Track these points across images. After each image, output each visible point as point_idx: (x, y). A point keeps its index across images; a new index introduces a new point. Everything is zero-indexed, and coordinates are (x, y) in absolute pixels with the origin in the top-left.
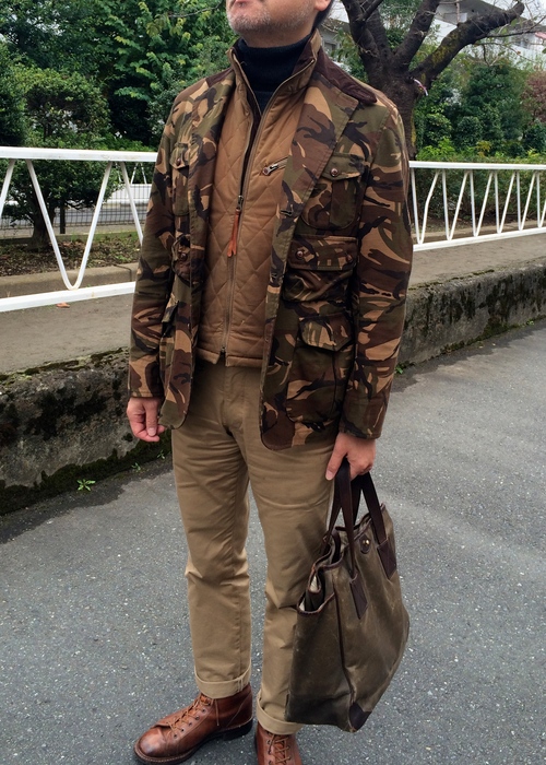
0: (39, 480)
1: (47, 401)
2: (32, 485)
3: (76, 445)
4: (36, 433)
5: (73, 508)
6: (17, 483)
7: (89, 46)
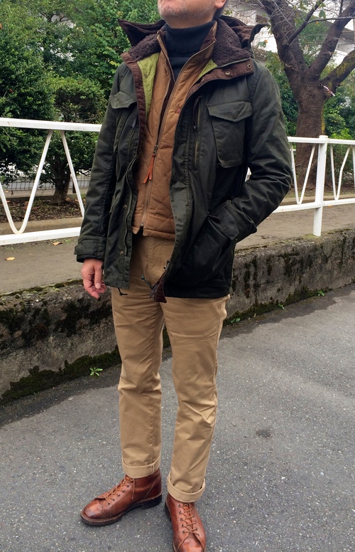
0: (63, 367)
1: (70, 308)
2: (57, 370)
3: (90, 341)
4: (62, 331)
5: (87, 389)
6: (47, 369)
7: (92, 68)
